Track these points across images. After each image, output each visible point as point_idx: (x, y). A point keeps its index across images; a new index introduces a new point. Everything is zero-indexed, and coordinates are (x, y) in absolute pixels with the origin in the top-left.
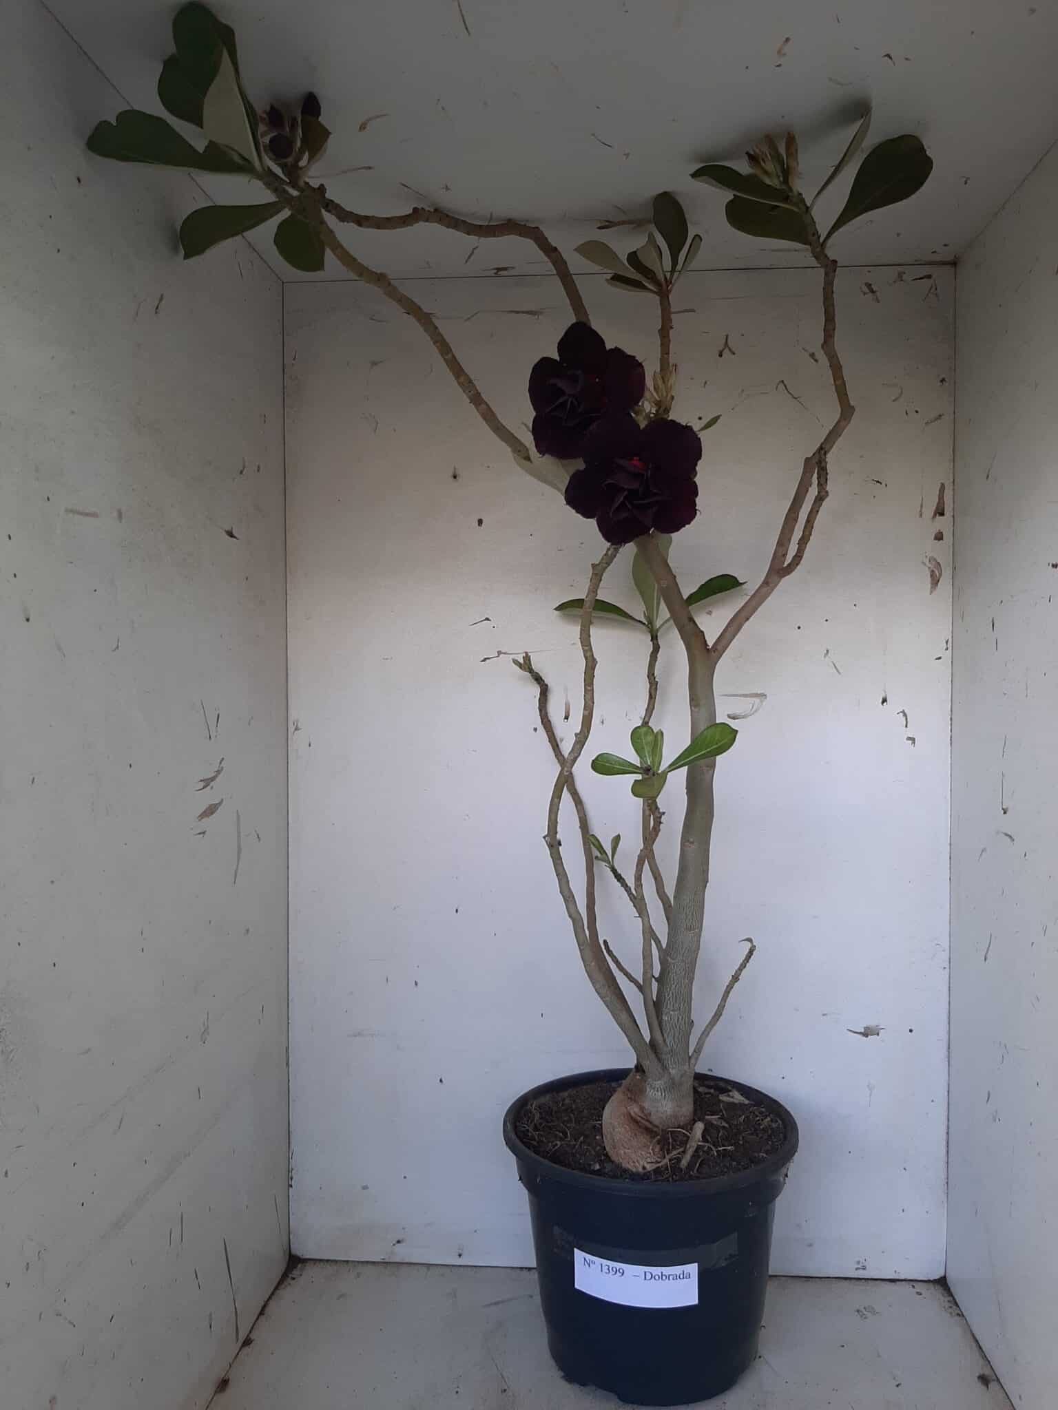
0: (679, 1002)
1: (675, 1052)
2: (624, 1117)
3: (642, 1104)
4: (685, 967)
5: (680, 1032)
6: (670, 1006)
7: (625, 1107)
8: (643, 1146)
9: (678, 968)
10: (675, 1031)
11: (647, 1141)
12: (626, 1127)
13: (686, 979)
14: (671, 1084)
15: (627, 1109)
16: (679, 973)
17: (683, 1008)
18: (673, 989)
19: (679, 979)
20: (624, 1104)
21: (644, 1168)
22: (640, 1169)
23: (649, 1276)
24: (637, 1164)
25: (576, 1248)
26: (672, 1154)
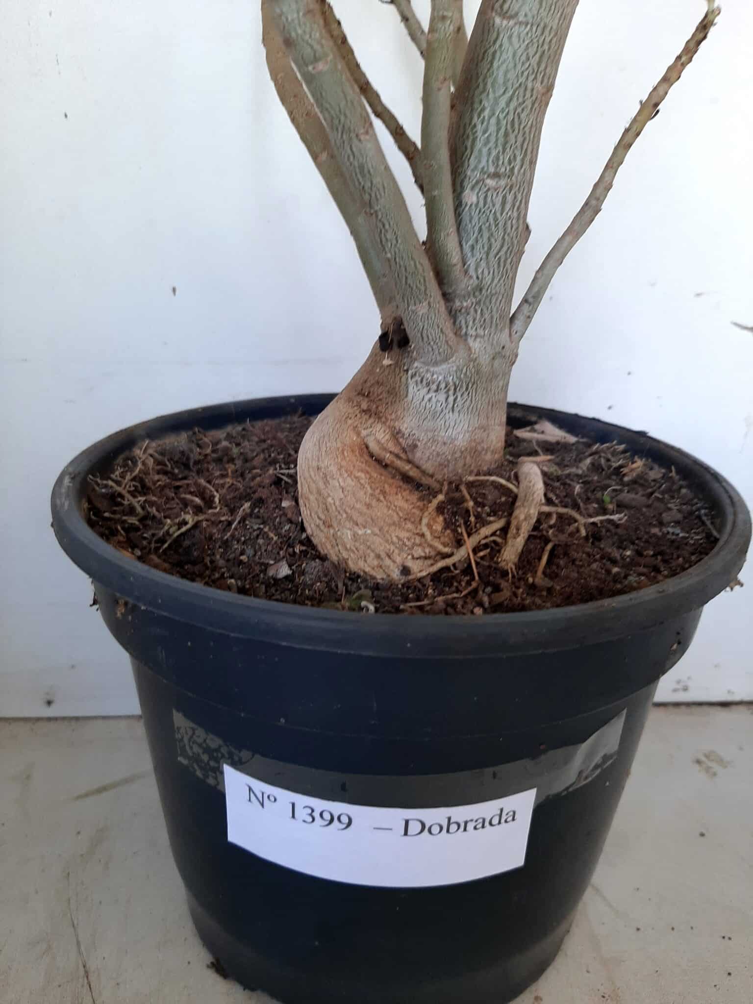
0: (513, 151)
1: (484, 291)
2: (353, 451)
3: (397, 424)
4: (541, 41)
5: (503, 239)
6: (488, 161)
7: (354, 430)
8: (404, 517)
9: (524, 41)
10: (492, 234)
11: (412, 506)
12: (356, 478)
13: (540, 78)
14: (471, 372)
15: (358, 434)
16: (524, 58)
17: (519, 171)
18: (503, 111)
19: (522, 76)
20: (350, 422)
21: (405, 571)
22: (396, 574)
23: (415, 827)
24: (388, 562)
25: (228, 764)
26: (479, 534)
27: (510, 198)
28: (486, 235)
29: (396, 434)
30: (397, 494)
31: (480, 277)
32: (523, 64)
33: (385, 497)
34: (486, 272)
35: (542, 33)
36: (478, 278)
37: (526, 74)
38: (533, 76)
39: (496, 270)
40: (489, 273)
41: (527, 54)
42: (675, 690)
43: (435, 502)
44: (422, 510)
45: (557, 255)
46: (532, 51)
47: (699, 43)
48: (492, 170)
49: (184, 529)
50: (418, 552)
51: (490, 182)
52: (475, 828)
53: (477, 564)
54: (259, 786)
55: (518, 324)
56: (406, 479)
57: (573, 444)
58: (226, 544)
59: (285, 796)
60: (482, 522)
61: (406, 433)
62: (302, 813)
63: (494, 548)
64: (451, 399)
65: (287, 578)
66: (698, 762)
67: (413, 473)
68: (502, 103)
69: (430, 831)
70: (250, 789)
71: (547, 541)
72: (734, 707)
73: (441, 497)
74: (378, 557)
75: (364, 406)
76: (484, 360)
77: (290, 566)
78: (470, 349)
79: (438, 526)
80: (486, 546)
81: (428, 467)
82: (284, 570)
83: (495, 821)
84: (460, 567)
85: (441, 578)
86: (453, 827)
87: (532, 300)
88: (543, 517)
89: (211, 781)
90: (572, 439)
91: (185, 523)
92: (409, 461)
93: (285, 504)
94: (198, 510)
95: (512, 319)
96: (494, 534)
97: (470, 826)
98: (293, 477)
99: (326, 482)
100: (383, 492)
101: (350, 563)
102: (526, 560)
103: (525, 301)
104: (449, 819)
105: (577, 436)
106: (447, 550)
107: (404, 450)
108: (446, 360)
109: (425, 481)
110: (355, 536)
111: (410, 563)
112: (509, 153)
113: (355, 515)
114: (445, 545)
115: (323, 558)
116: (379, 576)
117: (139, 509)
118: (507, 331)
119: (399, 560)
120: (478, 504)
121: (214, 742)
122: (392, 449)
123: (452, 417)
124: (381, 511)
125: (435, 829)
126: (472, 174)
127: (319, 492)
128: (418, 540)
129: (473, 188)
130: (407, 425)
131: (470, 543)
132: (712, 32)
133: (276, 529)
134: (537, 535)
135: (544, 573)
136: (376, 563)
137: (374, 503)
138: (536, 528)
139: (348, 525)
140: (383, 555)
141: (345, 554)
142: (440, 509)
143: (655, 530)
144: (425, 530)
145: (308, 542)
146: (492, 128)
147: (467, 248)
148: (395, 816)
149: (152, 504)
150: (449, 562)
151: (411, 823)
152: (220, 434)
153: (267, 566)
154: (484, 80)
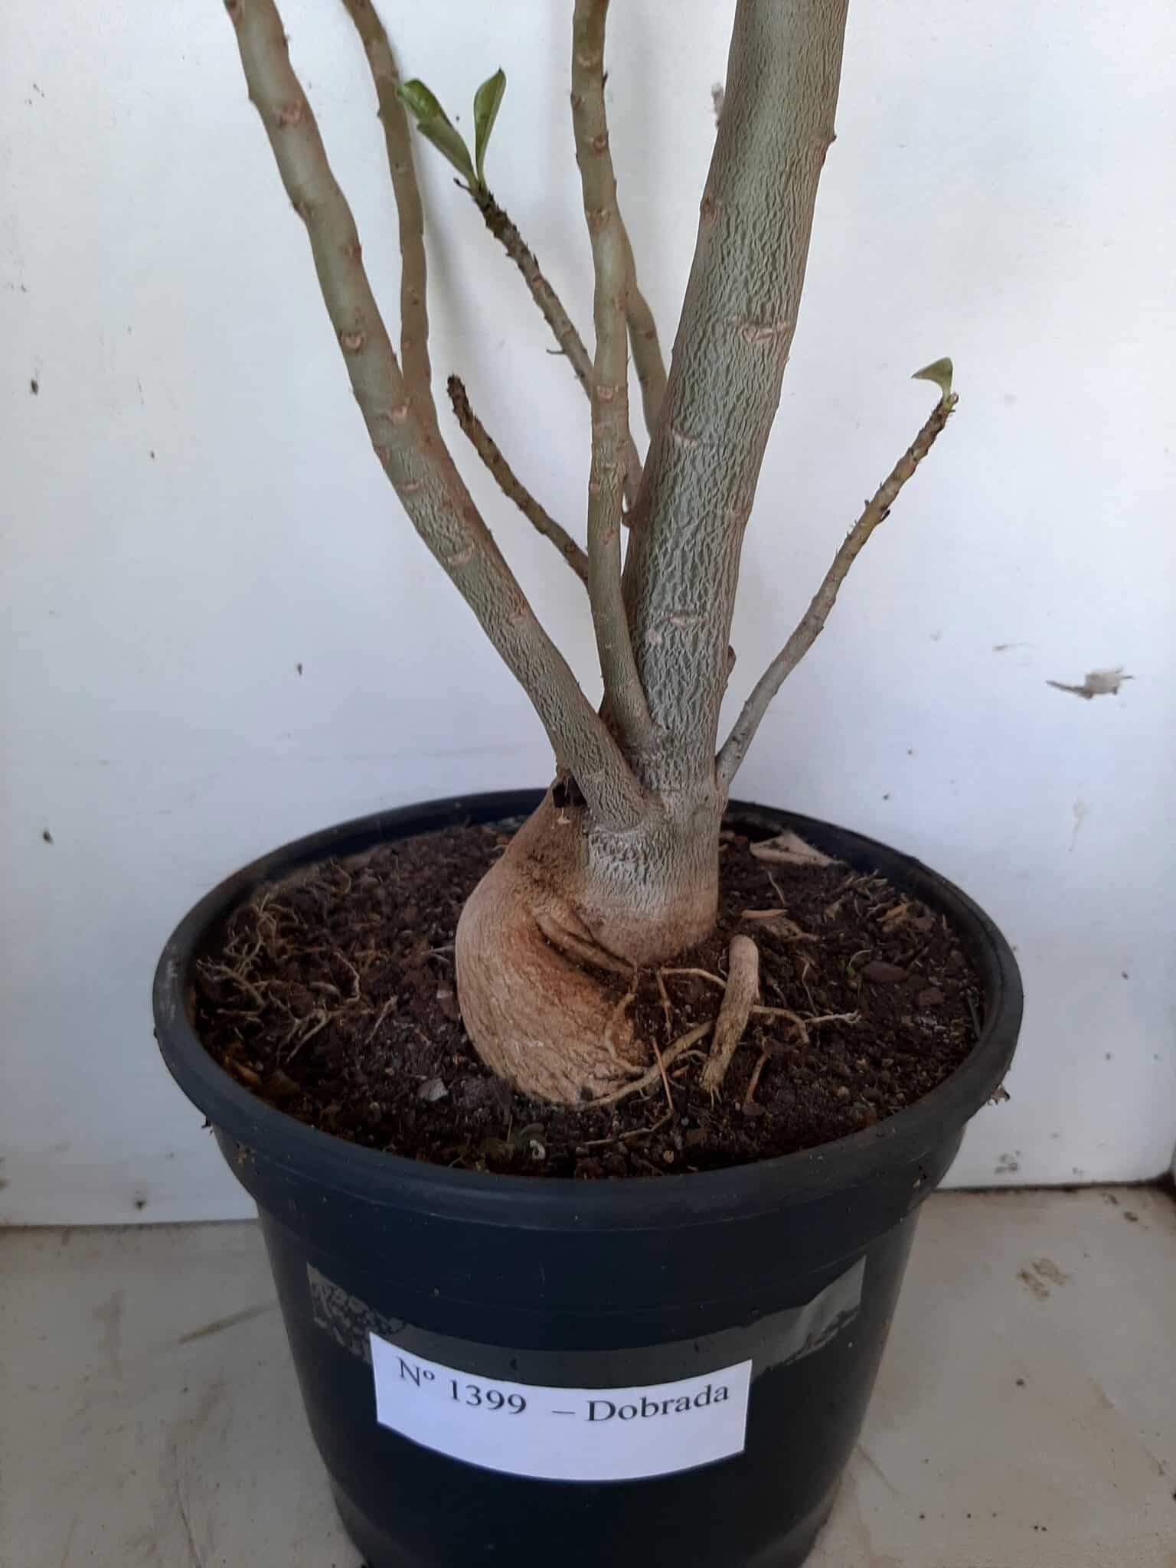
0: (704, 585)
1: (676, 743)
2: (522, 936)
3: (576, 898)
4: (730, 464)
5: (698, 681)
6: (673, 598)
7: (523, 908)
8: (584, 1025)
9: (709, 466)
10: (683, 677)
11: (594, 1009)
12: (525, 973)
13: (731, 504)
14: (664, 837)
15: (529, 913)
16: (710, 484)
17: (712, 605)
18: (688, 542)
19: (709, 503)
20: (518, 897)
21: (587, 1094)
22: (574, 1098)
23: (602, 1411)
24: (564, 1082)
25: (374, 1332)
26: (675, 1048)
27: (702, 636)
28: (675, 678)
29: (575, 911)
30: (575, 994)
31: (671, 726)
32: (710, 490)
33: (560, 1000)
34: (678, 719)
35: (732, 454)
36: (668, 728)
37: (714, 501)
38: (723, 503)
39: (691, 716)
40: (682, 720)
41: (715, 479)
42: (999, 1170)
43: (623, 1004)
44: (607, 1015)
45: (770, 685)
46: (719, 475)
47: (934, 435)
48: (678, 607)
49: (316, 1030)
50: (602, 1070)
51: (676, 621)
52: (678, 1410)
53: (671, 1088)
54: (413, 1360)
55: (725, 767)
56: (589, 968)
57: (825, 869)
58: (368, 1050)
59: (445, 1374)
60: (680, 1029)
61: (589, 907)
62: (466, 1395)
63: (695, 1066)
64: (642, 868)
65: (442, 1100)
66: (1025, 1276)
67: (599, 958)
68: (687, 533)
69: (621, 1415)
70: (402, 1363)
71: (759, 1052)
72: (1081, 1193)
73: (630, 997)
74: (553, 1076)
75: (536, 874)
76: (682, 818)
77: (446, 1084)
78: (663, 806)
79: (626, 1036)
80: (684, 1062)
81: (618, 948)
82: (438, 1091)
83: (703, 1400)
84: (651, 1092)
85: (630, 1107)
86: (650, 1410)
87: (742, 736)
88: (754, 1021)
89: (355, 1350)
90: (825, 861)
91: (316, 1021)
92: (594, 944)
93: (441, 995)
94: (333, 1002)
95: (718, 759)
96: (694, 1046)
97: (671, 1408)
98: (451, 955)
99: (489, 979)
100: (559, 993)
101: (521, 1083)
102: (732, 1081)
103: (733, 738)
104: (644, 1401)
105: (830, 855)
106: (636, 1069)
107: (587, 929)
108: (632, 826)
109: (615, 967)
110: (524, 1048)
111: (592, 1085)
112: (698, 587)
113: (524, 1022)
114: (632, 1062)
115: (487, 1073)
116: (555, 1098)
117: (260, 1001)
118: (711, 777)
119: (578, 1080)
120: (676, 1002)
121: (358, 1306)
122: (572, 930)
123: (643, 890)
124: (555, 1018)
125: (628, 1413)
126: (655, 613)
127: (481, 990)
128: (601, 1055)
129: (657, 628)
130: (589, 898)
131: (663, 1060)
132: (951, 421)
133: (429, 1031)
134: (747, 1047)
135: (756, 1097)
136: (549, 1083)
137: (547, 1008)
138: (747, 1035)
139: (516, 1034)
140: (558, 1074)
141: (513, 1071)
142: (630, 1011)
143: (906, 1020)
144: (608, 1044)
145: (469, 1049)
146: (677, 561)
147: (653, 693)
148: (578, 1398)
149: (275, 991)
150: (637, 1086)
151: (597, 1407)
152: (363, 859)
153: (418, 1084)
154: (664, 507)
